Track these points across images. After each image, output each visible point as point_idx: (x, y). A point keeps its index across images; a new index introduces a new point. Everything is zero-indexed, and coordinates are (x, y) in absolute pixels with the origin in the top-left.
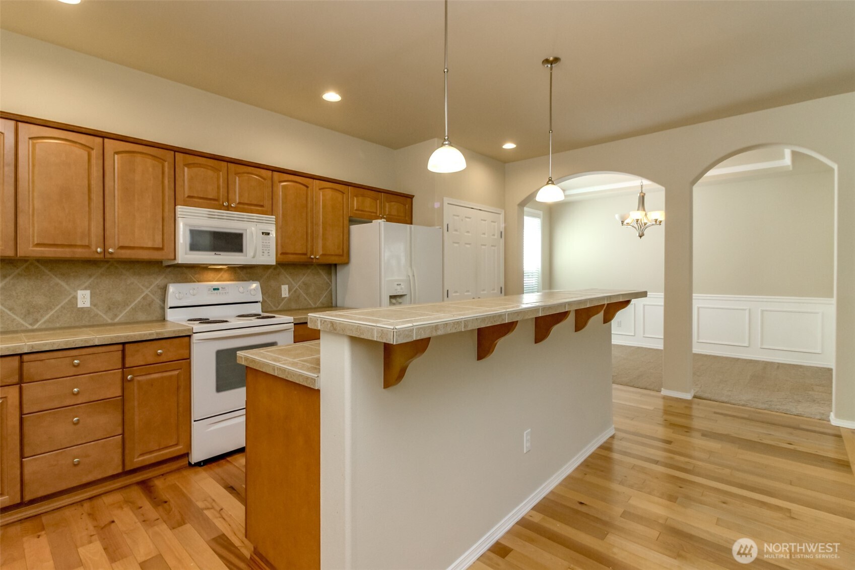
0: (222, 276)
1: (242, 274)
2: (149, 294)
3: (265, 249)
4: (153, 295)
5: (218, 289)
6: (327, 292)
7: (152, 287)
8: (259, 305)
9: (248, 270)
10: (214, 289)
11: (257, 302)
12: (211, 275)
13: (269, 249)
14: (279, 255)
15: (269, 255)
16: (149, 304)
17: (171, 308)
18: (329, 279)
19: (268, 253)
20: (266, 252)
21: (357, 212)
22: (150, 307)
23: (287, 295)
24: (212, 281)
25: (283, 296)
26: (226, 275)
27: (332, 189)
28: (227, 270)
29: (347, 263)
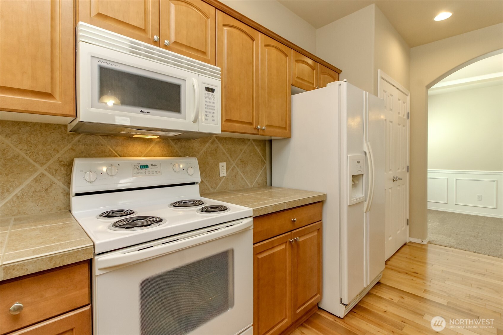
0: (151, 150)
1: (176, 147)
2: (46, 173)
3: (208, 110)
4: (53, 175)
5: (147, 167)
6: (262, 171)
7: (50, 163)
8: (197, 187)
9: (184, 144)
10: (142, 167)
11: (194, 183)
12: (138, 147)
13: (213, 111)
14: (223, 123)
15: (213, 120)
16: (47, 190)
17: (77, 195)
18: (263, 156)
19: (213, 116)
20: (210, 115)
21: (298, 80)
22: (47, 194)
23: (225, 175)
24: (140, 156)
25: (221, 175)
26: (157, 149)
27: (276, 48)
28: (159, 142)
29: (288, 137)
